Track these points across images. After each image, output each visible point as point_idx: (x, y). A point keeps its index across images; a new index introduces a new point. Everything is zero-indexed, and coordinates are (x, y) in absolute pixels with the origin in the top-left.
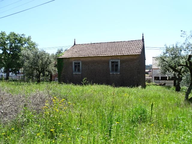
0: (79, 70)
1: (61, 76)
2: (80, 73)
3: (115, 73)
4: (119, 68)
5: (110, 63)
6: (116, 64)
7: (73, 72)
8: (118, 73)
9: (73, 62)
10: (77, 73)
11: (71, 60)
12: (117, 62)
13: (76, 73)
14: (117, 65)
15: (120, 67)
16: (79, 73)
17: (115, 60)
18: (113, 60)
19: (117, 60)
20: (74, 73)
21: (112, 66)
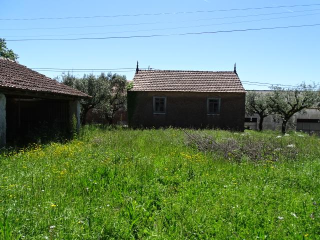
0: (162, 110)
2: (164, 114)
3: (213, 115)
4: (219, 108)
5: (208, 101)
6: (214, 103)
7: (153, 112)
8: (218, 115)
10: (160, 113)
11: (150, 95)
12: (217, 101)
13: (158, 113)
14: (216, 105)
15: (221, 107)
16: (162, 113)
17: (214, 98)
18: (212, 98)
19: (217, 98)
20: (155, 113)
21: (210, 105)
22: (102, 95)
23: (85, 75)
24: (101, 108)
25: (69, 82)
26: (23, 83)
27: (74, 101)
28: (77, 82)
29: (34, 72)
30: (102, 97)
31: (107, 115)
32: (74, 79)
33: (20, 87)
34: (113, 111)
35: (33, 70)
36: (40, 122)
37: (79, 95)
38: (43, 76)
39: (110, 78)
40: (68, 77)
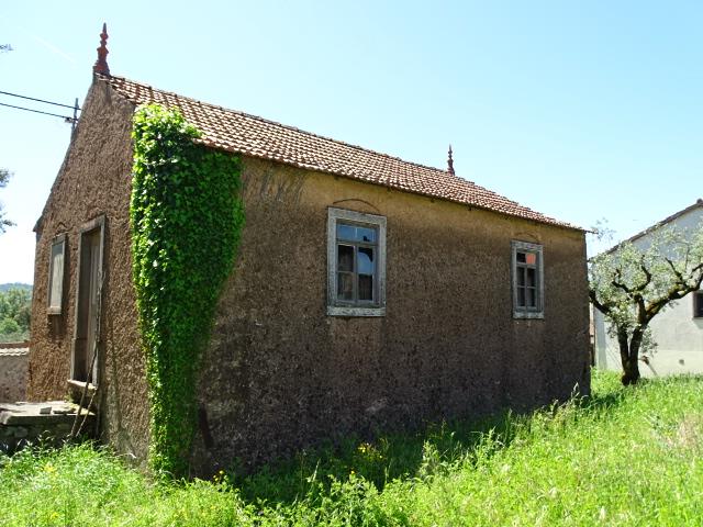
1: (216, 343)
2: (377, 312)
3: (530, 314)
7: (326, 302)
8: (540, 316)
9: (332, 217)
10: (359, 312)
11: (315, 195)
13: (350, 311)
15: (544, 282)
16: (367, 312)
17: (529, 246)
18: (525, 245)
19: (535, 248)
20: (333, 311)
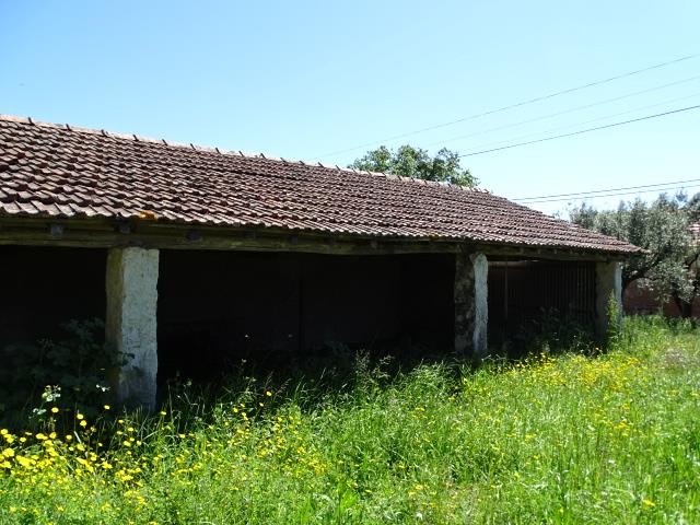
22: (665, 246)
23: (622, 204)
24: (663, 278)
25: (584, 220)
26: (513, 232)
27: (608, 262)
28: (604, 220)
29: (522, 208)
30: (666, 252)
31: (676, 294)
32: (596, 214)
33: (512, 239)
34: (694, 284)
35: (518, 203)
36: (543, 309)
37: (621, 249)
38: (539, 214)
39: (681, 204)
40: (582, 211)
